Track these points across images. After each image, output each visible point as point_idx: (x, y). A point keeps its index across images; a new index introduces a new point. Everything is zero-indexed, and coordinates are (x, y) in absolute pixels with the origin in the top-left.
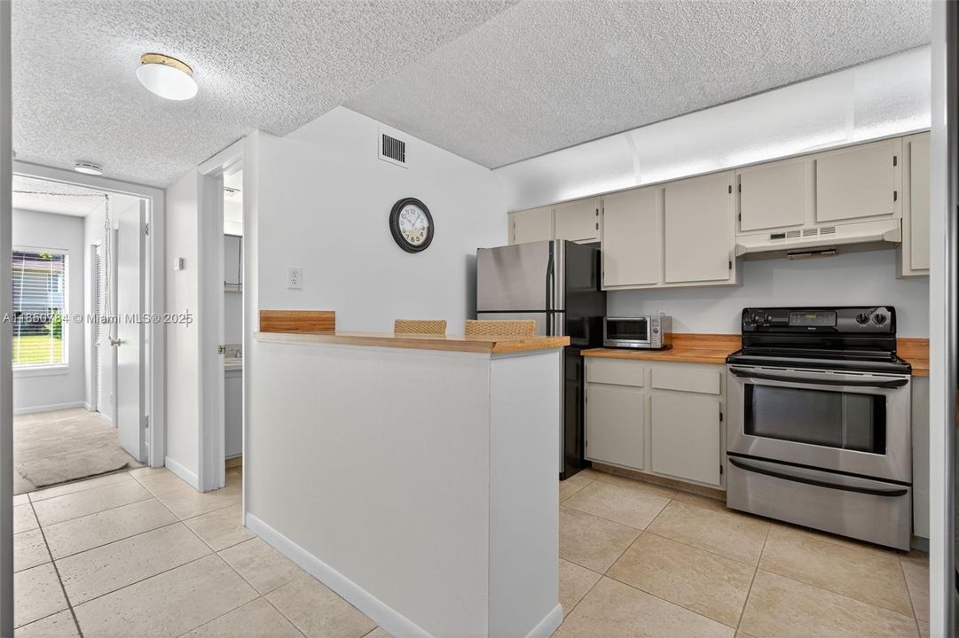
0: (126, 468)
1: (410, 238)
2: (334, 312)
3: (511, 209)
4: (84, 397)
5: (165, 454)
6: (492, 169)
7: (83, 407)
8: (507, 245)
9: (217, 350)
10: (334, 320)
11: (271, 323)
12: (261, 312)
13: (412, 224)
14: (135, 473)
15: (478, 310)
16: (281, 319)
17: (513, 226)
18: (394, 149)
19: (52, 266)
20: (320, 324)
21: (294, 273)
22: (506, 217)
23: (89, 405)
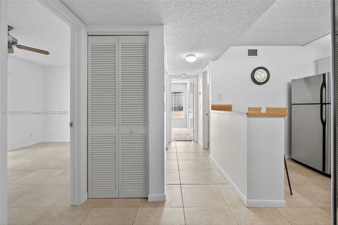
0: (190, 141)
1: (259, 80)
2: (231, 105)
3: (316, 60)
4: (187, 125)
5: (198, 139)
6: (303, 46)
7: (186, 127)
8: (314, 75)
9: (206, 114)
10: (231, 107)
11: (214, 108)
12: (212, 105)
13: (260, 76)
14: (192, 142)
15: (292, 103)
16: (217, 107)
17: (317, 67)
18: (253, 53)
19: (181, 94)
20: (228, 108)
21: (220, 95)
22: (314, 63)
23: (187, 127)
